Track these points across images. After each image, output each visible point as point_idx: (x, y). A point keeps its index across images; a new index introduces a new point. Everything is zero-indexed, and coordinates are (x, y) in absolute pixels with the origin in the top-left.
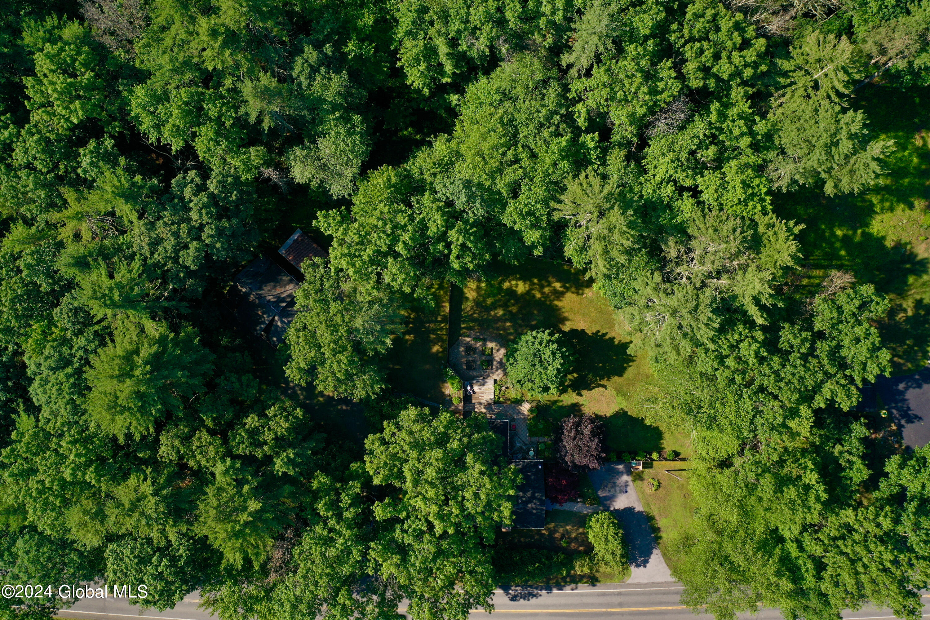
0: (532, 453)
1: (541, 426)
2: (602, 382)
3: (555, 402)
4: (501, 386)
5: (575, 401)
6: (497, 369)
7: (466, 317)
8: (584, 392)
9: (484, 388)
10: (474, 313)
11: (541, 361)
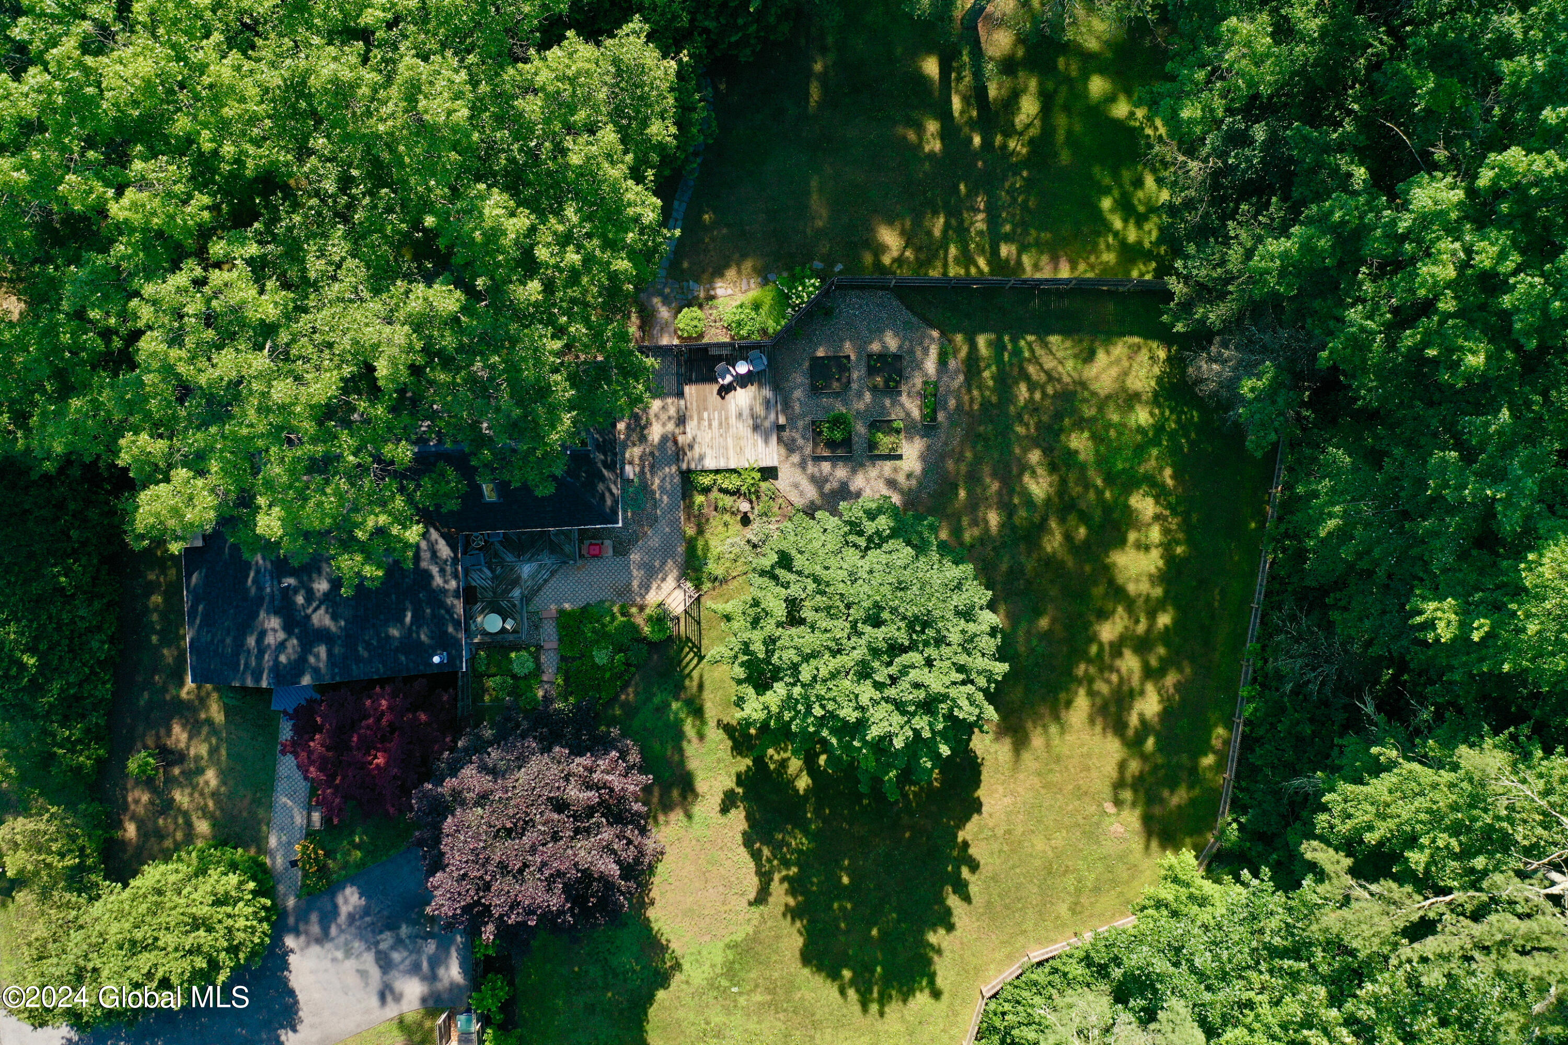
0: (493, 623)
1: (601, 657)
2: (778, 889)
3: (698, 712)
4: (753, 495)
5: (701, 786)
6: (818, 482)
7: (1017, 352)
8: (738, 819)
9: (743, 429)
10: (1032, 387)
11: (896, 649)
